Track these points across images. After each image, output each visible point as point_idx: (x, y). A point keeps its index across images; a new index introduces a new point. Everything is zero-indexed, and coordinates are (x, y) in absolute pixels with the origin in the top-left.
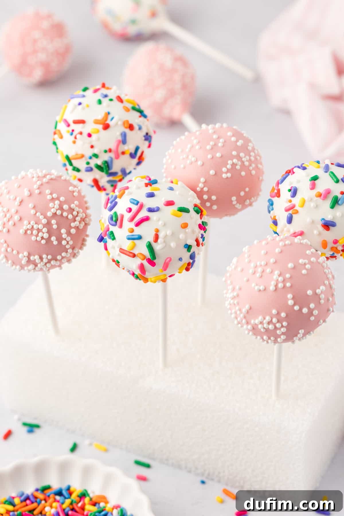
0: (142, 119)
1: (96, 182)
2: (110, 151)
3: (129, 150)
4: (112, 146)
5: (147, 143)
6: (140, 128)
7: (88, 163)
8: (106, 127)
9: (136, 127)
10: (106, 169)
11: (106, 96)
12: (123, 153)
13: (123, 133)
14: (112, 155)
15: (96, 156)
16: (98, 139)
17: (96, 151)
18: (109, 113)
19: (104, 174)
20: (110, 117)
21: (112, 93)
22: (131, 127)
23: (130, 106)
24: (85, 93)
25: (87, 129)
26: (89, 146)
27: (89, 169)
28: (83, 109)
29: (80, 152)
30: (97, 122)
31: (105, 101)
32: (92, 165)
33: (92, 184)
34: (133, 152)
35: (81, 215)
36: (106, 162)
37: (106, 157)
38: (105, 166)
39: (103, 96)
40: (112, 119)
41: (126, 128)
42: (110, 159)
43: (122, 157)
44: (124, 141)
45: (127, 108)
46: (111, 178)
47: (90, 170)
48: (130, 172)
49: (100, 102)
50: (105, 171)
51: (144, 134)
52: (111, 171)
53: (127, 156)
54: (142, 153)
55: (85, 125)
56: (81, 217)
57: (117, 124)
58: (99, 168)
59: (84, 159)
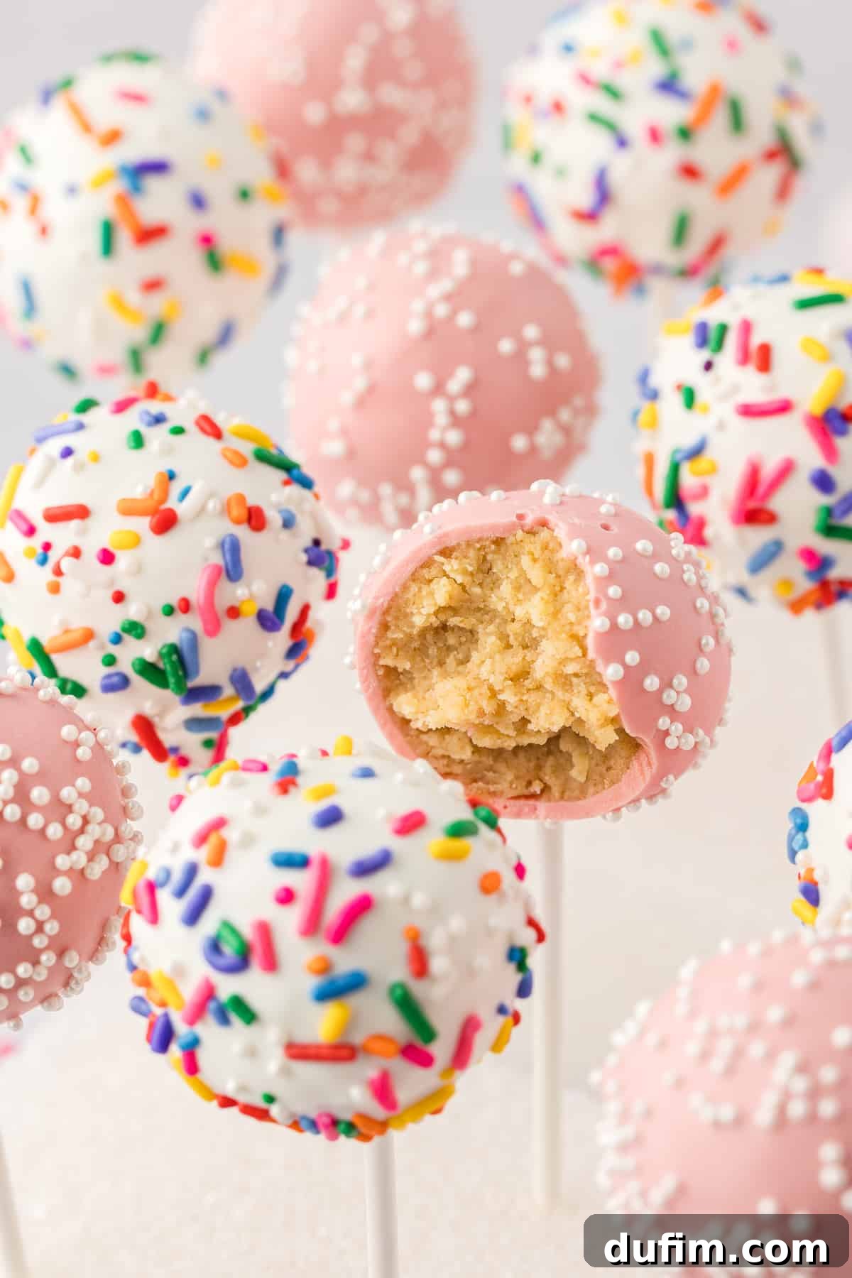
0: (295, 490)
1: (145, 728)
2: (185, 606)
3: (252, 598)
4: (194, 589)
5: (318, 579)
6: (288, 523)
7: (110, 661)
8: (165, 522)
9: (273, 517)
10: (175, 674)
11: (159, 420)
12: (234, 612)
13: (228, 540)
14: (194, 622)
15: (136, 629)
16: (138, 570)
17: (133, 610)
18: (172, 476)
19: (169, 696)
20: (176, 488)
21: (182, 411)
22: (255, 519)
23: (247, 449)
24: (86, 418)
25: (96, 536)
26: (109, 594)
27: (115, 679)
28: (79, 468)
29: (78, 623)
30: (129, 509)
31: (157, 437)
32: (126, 665)
33: (134, 737)
34: (269, 606)
35: (94, 831)
36: (174, 649)
37: (172, 631)
38: (172, 663)
39: (147, 418)
40: (186, 492)
41: (238, 522)
42: (185, 635)
43: (230, 626)
44: (232, 568)
45: (237, 453)
46: (198, 710)
47: (118, 684)
48: (268, 694)
49: (138, 440)
50: (172, 680)
51: (308, 542)
52: (194, 683)
53: (247, 626)
54: (305, 610)
55: (89, 521)
56: (97, 835)
57: (202, 510)
58: (151, 671)
59: (92, 644)
